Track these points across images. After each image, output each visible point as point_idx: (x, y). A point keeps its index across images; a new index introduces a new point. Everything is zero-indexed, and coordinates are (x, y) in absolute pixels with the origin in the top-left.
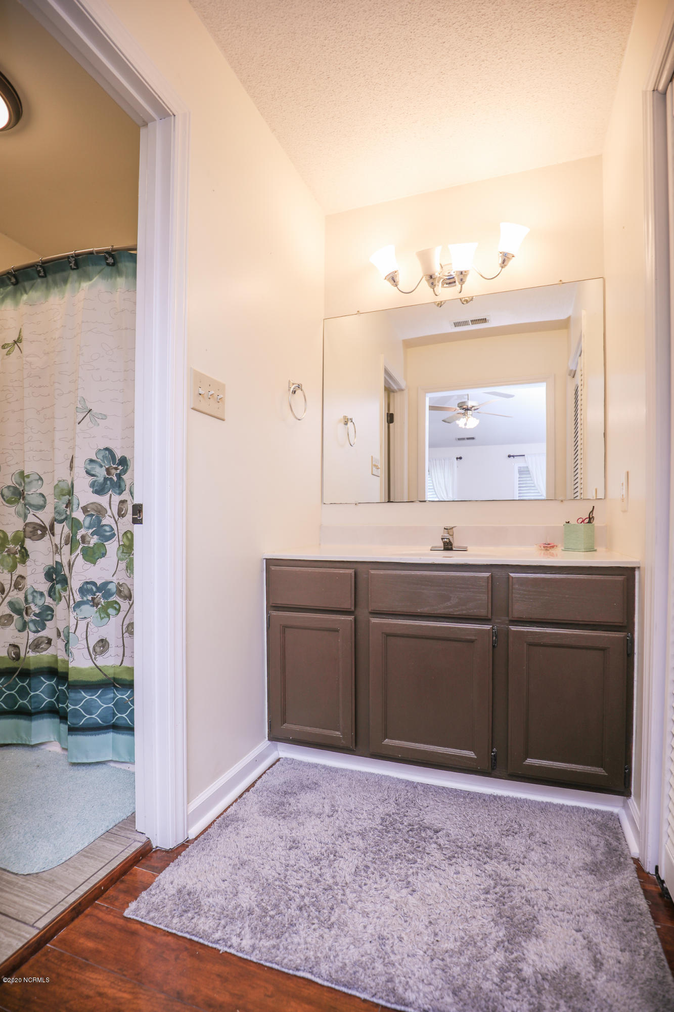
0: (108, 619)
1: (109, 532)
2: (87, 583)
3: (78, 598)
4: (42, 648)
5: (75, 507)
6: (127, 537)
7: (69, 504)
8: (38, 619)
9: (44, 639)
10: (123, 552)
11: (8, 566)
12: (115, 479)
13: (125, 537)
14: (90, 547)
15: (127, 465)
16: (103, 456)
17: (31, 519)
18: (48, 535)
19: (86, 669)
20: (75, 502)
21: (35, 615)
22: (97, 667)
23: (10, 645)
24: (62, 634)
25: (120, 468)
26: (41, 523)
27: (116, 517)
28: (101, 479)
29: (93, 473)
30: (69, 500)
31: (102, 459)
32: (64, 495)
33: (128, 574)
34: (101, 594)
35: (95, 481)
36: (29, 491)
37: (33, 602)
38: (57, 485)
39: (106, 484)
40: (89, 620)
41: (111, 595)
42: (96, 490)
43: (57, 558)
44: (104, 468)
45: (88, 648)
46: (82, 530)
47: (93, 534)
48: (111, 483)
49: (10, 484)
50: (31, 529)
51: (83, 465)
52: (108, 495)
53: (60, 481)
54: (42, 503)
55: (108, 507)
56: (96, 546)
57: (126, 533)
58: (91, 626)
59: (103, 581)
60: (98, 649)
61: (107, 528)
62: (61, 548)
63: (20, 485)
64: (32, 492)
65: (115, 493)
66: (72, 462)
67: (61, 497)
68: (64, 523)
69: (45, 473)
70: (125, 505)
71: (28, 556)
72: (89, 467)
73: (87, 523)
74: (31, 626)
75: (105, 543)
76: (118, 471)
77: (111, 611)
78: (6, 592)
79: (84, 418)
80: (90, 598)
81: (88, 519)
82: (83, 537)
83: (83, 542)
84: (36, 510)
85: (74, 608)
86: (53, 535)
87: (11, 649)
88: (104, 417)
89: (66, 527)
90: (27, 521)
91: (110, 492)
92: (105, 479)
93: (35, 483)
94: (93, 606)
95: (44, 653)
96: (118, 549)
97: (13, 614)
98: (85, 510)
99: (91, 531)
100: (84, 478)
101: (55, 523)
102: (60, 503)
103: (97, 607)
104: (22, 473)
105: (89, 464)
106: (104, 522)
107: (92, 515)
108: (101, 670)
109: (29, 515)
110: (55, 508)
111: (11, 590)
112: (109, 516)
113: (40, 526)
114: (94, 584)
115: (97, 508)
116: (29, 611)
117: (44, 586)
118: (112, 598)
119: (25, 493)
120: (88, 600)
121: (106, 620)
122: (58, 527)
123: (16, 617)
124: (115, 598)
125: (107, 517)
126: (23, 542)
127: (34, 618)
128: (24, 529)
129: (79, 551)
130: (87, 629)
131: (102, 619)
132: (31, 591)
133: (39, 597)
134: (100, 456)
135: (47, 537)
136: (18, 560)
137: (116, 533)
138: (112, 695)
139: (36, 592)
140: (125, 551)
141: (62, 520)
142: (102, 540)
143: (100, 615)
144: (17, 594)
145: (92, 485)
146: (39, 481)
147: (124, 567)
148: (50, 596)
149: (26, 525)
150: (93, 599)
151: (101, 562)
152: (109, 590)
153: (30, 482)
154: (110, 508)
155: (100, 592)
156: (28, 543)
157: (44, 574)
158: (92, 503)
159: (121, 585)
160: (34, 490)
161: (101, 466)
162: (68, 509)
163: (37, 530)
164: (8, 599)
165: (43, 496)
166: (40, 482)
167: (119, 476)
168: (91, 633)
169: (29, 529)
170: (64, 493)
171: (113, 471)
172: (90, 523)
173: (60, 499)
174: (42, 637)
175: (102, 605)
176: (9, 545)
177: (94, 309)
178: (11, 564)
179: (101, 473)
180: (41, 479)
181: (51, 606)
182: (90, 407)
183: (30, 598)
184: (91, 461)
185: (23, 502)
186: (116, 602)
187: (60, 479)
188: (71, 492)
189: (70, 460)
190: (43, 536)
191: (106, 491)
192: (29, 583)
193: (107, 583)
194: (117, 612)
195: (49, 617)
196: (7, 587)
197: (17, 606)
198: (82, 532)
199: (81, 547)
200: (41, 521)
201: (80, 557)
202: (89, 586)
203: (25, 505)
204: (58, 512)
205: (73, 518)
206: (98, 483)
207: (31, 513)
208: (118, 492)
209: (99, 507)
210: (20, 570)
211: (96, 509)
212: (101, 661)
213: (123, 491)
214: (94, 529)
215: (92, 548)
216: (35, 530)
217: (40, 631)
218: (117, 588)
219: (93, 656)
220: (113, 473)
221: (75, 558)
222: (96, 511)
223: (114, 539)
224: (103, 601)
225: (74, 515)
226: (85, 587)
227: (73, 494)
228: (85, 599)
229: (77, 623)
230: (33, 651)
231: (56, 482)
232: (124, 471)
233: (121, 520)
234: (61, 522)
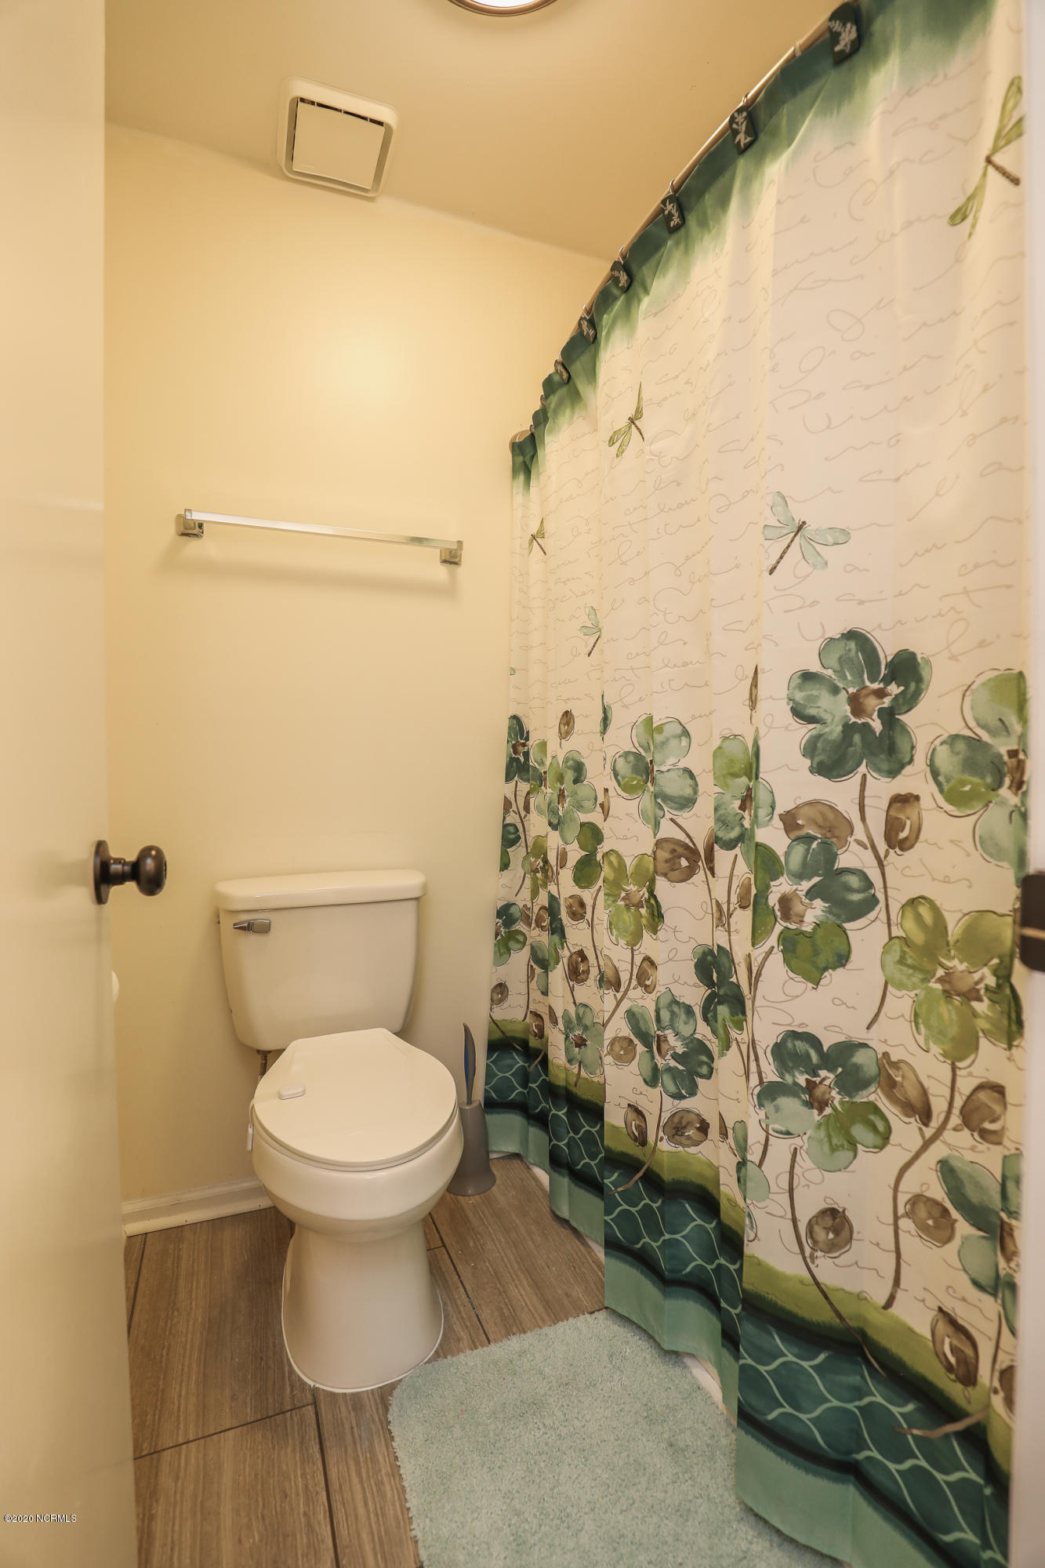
0: (851, 1154)
1: (859, 891)
2: (794, 1035)
3: (771, 1074)
4: (689, 1138)
5: (762, 813)
6: (919, 918)
7: (747, 800)
8: (681, 1068)
9: (693, 1116)
10: (902, 961)
11: (626, 931)
12: (877, 725)
13: (909, 914)
14: (803, 933)
15: (919, 680)
16: (840, 659)
17: (668, 830)
18: (702, 872)
19: (787, 1278)
20: (762, 796)
21: (675, 1057)
22: (817, 1284)
23: (629, 1105)
24: (730, 1132)
25: (894, 689)
26: (687, 841)
27: (882, 846)
28: (835, 731)
29: (812, 712)
30: (749, 789)
31: (837, 666)
32: (735, 775)
33: (921, 1039)
34: (832, 1076)
35: (819, 736)
36: (663, 763)
37: (672, 1026)
38: (720, 748)
39: (851, 744)
40: (798, 1141)
41: (864, 1084)
42: (820, 764)
43: (721, 938)
44: (843, 696)
45: (794, 1220)
46: (782, 880)
47: (811, 894)
48: (863, 739)
49: (629, 747)
50: (667, 855)
51: (784, 693)
52: (856, 779)
53: (726, 738)
54: (688, 791)
55: (855, 817)
56: (820, 932)
57: (913, 902)
58: (804, 1162)
59: (841, 1038)
60: (820, 1234)
61: (854, 881)
62: (730, 915)
63: (647, 749)
64: (667, 763)
65: (878, 770)
66: (755, 684)
67: (729, 781)
68: (737, 850)
69: (694, 718)
70: (911, 811)
71: (661, 916)
72: (799, 696)
73: (796, 861)
74: (667, 1079)
75: (846, 926)
76: (887, 702)
77: (859, 1131)
78: (622, 989)
79: (784, 552)
80: (802, 1079)
81: (800, 849)
82: (785, 901)
83: (786, 916)
84: (676, 809)
85: (759, 1096)
86: (713, 874)
87: (632, 1115)
88: (842, 536)
89: (740, 859)
90: (659, 836)
91: (862, 769)
92: (848, 729)
93: (673, 743)
94: (809, 1105)
95: (692, 1150)
96: (886, 949)
97: (636, 1041)
98: (790, 821)
99: (806, 885)
100: (787, 728)
101: (716, 847)
102: (728, 797)
103: (821, 1110)
104: (650, 720)
105: (800, 687)
106: (844, 860)
107: (808, 839)
108: (827, 1298)
109: (663, 821)
110: (716, 809)
111: (631, 987)
112: (860, 843)
113: (686, 847)
114: (813, 1041)
115: (825, 818)
116: (664, 1046)
117: (694, 994)
118: (864, 1093)
119: (656, 769)
120: (795, 1084)
121: (844, 1155)
122: (722, 857)
123: (640, 1048)
124: (874, 1095)
125: (854, 847)
126: (653, 881)
127: (673, 1063)
128: (654, 852)
129: (773, 940)
130: (792, 1167)
131: (834, 1149)
132: (668, 1001)
133: (683, 1017)
134: (833, 660)
135: (700, 876)
136: (644, 921)
137: (880, 896)
138: (855, 1380)
139: (677, 1003)
140: (910, 961)
141: (731, 840)
142: (838, 916)
143: (829, 1136)
144: (642, 998)
145: (810, 749)
146: (683, 739)
147: (908, 1013)
148: (706, 1019)
149: (658, 844)
150: (811, 1086)
151: (835, 979)
152: (857, 1068)
153: (664, 743)
154: (863, 819)
155: (829, 1071)
156: (662, 886)
157: (693, 963)
158: (810, 803)
159: (896, 1065)
160: (672, 760)
161: (835, 690)
162: (746, 814)
163: (679, 857)
164: (625, 1005)
165: (692, 776)
166: (684, 741)
167: (889, 716)
168: (803, 1182)
169: (663, 855)
170: (736, 769)
171: (872, 703)
172: (804, 863)
173: (725, 786)
174: (688, 1111)
175: (835, 1109)
176: (628, 884)
177: (802, 221)
178: (632, 928)
179: (836, 710)
180: (686, 733)
181: (707, 1043)
182: (798, 518)
183: (665, 1015)
184: (807, 677)
185: (652, 789)
186: (877, 1110)
187: (726, 733)
188: (752, 769)
189: (749, 681)
190: (691, 872)
191: (851, 763)
192: (662, 978)
193: (848, 1048)
194: (879, 1142)
195: (704, 1070)
196: (624, 977)
197: (642, 1024)
198: (782, 886)
199: (778, 929)
200: (688, 836)
201: (777, 957)
202: (801, 1046)
203: (656, 797)
204: (722, 821)
205: (757, 845)
206: (828, 741)
207: (668, 816)
208: (885, 766)
209: (831, 816)
210: (649, 945)
211: (820, 820)
212: (828, 1270)
213: (903, 766)
214: (816, 879)
215: (809, 936)
216: (675, 856)
217: (685, 1097)
218: (880, 1067)
219: (808, 1251)
220: (869, 709)
221: (765, 959)
222: (820, 827)
223: (872, 915)
224: (838, 1097)
225: (762, 835)
226: (790, 1045)
227: (757, 777)
228: (789, 1079)
229: (767, 1140)
230: (671, 1138)
231: (717, 743)
232: (909, 700)
233: (895, 859)
234: (729, 845)
